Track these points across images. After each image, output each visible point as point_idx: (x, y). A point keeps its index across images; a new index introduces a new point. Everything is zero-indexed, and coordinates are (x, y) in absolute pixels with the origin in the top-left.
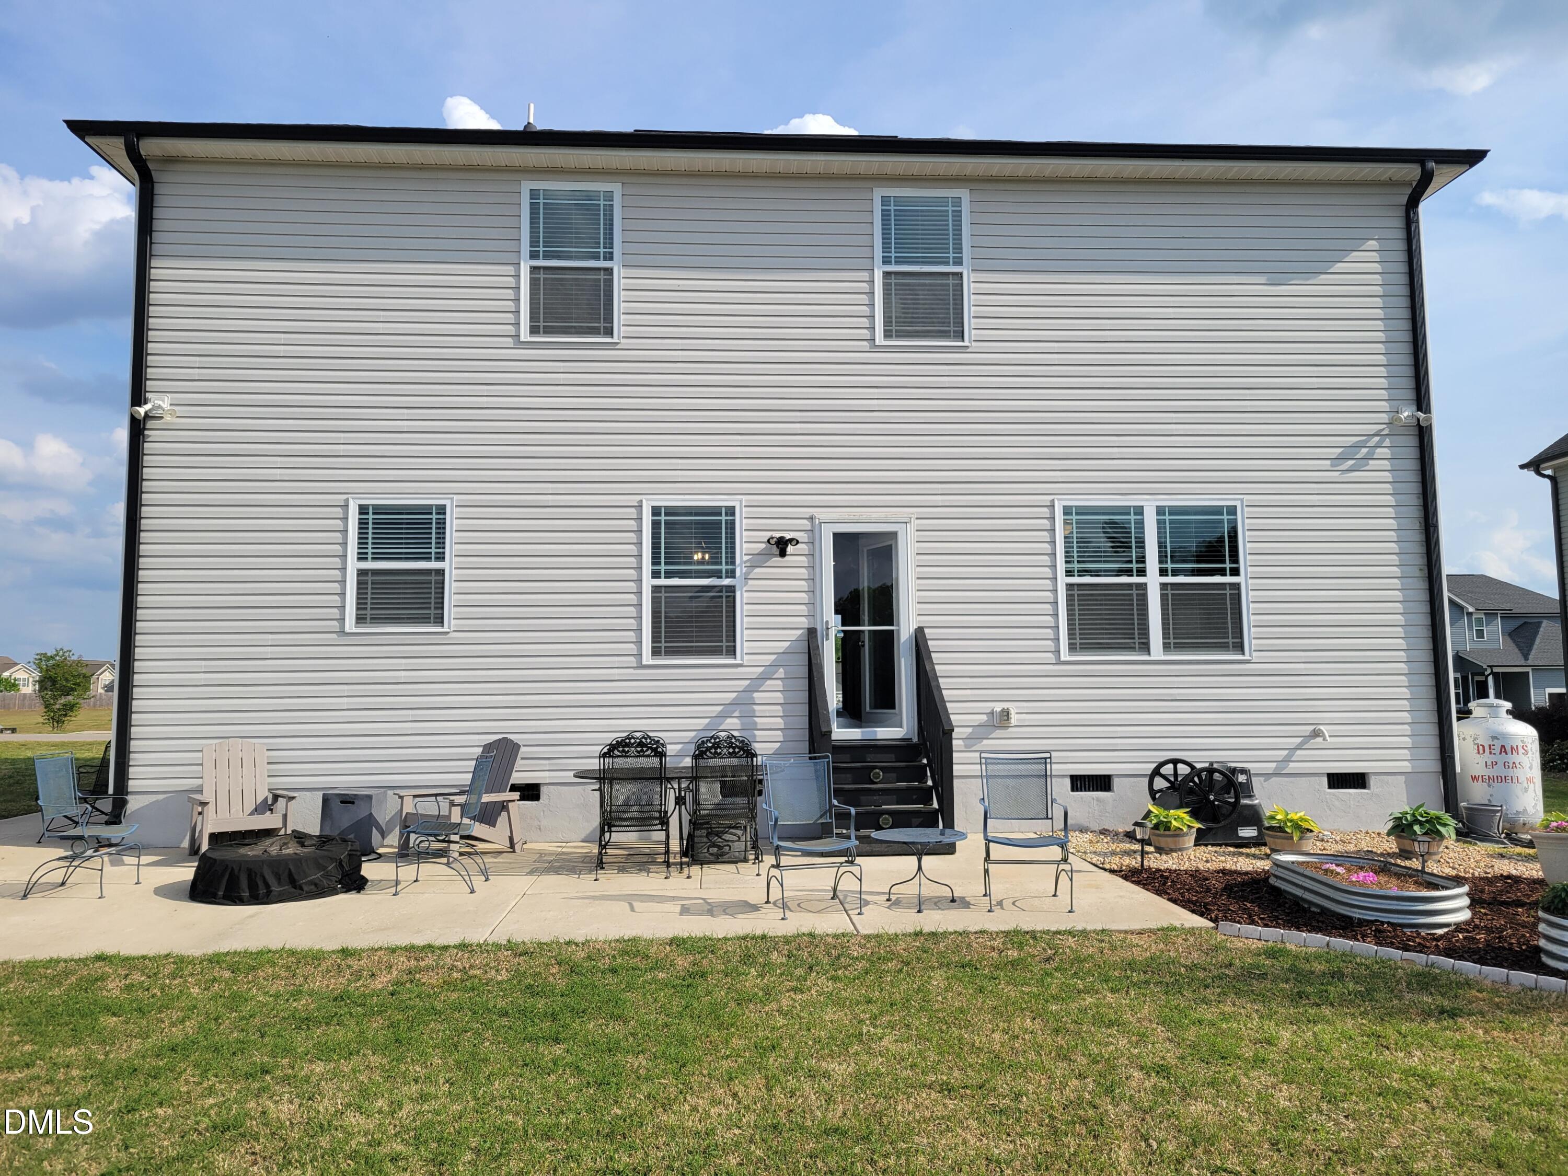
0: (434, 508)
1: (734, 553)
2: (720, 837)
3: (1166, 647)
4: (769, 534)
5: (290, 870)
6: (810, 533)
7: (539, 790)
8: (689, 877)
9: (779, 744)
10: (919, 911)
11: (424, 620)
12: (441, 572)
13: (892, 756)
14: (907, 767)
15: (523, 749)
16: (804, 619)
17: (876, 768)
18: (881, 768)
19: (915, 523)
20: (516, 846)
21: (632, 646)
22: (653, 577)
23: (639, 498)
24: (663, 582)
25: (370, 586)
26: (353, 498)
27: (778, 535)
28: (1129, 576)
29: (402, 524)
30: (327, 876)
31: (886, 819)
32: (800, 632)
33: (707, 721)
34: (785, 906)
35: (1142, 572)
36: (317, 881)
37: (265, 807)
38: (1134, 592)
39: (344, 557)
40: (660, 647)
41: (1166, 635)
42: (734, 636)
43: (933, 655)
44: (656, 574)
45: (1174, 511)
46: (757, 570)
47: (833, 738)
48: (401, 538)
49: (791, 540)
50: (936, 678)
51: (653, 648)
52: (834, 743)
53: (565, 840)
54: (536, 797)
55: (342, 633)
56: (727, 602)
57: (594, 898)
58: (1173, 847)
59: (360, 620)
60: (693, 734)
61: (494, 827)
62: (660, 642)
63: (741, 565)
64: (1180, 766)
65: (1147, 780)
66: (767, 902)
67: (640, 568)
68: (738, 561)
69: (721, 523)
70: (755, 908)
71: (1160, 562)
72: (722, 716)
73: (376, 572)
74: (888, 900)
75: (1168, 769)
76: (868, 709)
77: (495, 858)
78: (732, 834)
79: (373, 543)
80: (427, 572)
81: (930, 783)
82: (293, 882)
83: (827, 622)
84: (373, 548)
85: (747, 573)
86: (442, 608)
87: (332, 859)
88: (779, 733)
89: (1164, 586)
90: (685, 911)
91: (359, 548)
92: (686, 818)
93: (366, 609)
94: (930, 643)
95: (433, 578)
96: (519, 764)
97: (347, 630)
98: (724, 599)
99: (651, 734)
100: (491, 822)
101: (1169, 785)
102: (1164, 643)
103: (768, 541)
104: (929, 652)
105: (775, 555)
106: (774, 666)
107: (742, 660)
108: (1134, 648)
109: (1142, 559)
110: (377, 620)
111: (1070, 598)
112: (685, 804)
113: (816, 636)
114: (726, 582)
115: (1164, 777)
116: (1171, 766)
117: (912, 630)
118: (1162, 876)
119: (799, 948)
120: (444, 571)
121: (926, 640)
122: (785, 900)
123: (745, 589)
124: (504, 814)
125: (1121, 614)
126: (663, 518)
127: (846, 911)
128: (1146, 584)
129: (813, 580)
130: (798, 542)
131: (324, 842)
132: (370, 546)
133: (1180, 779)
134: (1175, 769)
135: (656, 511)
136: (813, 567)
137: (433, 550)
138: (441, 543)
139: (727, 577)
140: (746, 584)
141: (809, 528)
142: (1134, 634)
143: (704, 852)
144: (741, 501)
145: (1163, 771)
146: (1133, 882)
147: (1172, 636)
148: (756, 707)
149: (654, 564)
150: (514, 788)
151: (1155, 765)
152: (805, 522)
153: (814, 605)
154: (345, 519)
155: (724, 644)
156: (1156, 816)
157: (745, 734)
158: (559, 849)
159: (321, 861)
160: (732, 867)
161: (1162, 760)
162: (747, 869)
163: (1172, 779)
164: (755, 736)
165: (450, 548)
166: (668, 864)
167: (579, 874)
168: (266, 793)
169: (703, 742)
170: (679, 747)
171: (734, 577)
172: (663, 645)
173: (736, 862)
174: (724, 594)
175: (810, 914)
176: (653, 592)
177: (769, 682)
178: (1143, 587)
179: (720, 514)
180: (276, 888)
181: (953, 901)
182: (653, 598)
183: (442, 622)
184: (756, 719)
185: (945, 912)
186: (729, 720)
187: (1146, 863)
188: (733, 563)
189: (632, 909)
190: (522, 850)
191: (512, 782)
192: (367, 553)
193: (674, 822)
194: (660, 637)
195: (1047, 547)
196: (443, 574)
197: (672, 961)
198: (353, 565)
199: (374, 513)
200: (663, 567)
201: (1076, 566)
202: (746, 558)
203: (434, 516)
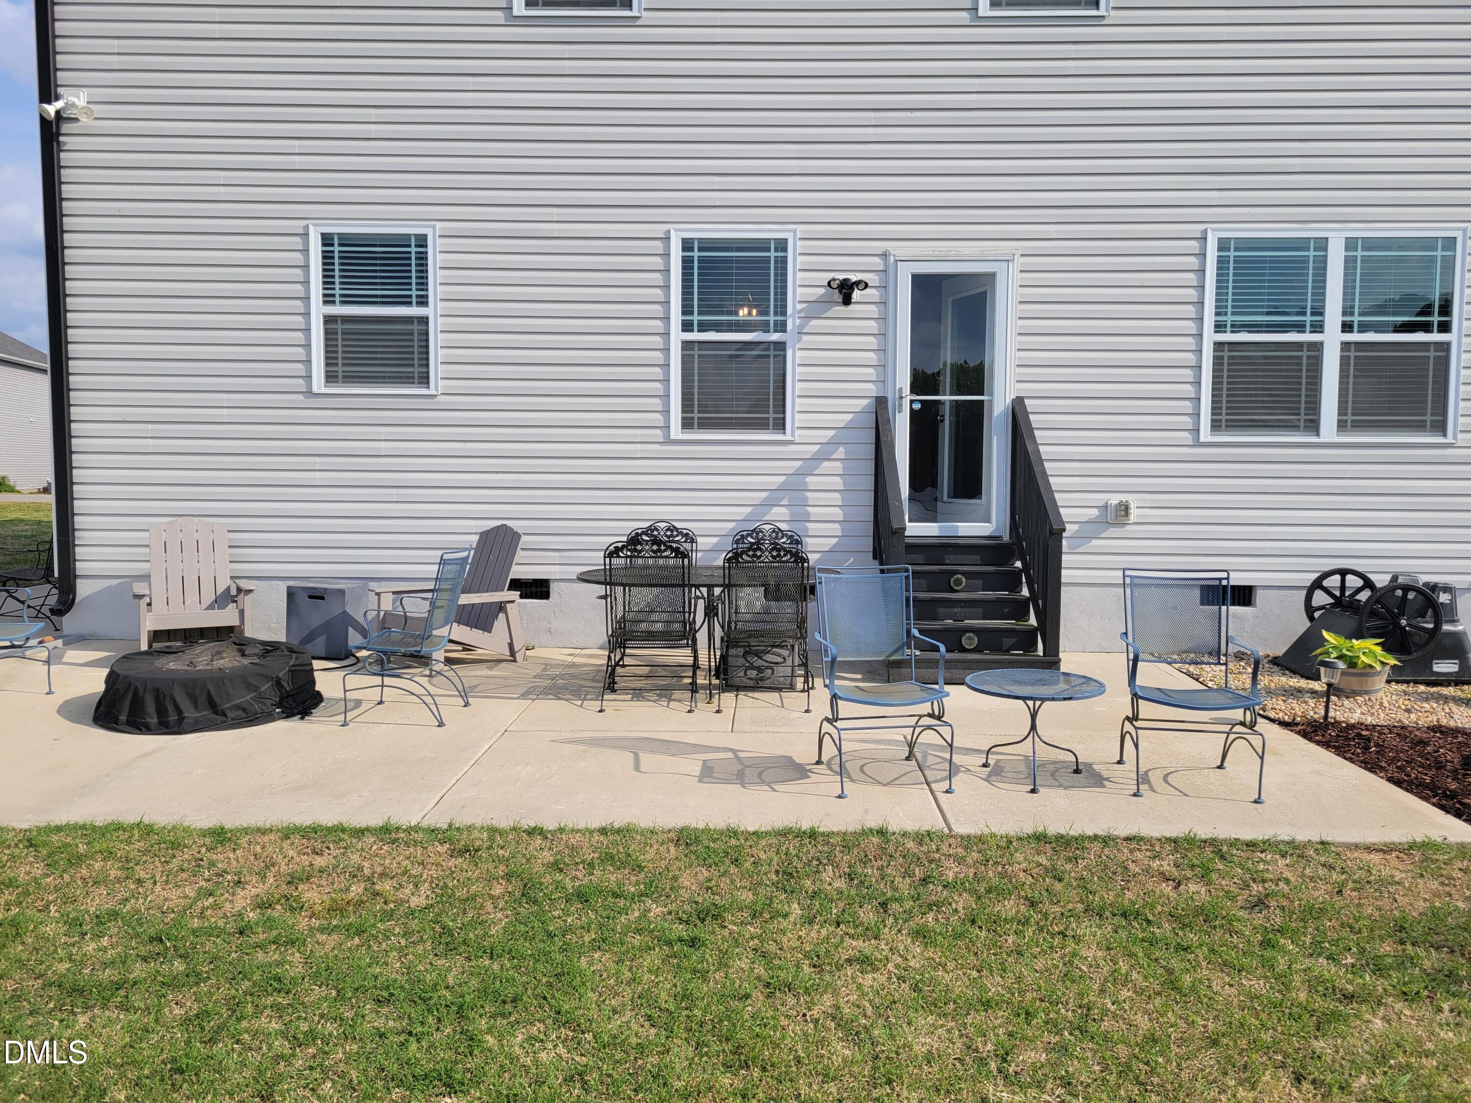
0: (413, 239)
1: (785, 300)
2: (761, 658)
3: (1342, 425)
4: (829, 276)
5: (209, 691)
6: (882, 275)
7: (548, 587)
8: (718, 711)
9: (836, 540)
10: (1033, 791)
11: (407, 379)
12: (424, 320)
13: (977, 558)
14: (997, 573)
15: (524, 538)
16: (871, 386)
17: (956, 572)
18: (964, 574)
19: (1019, 261)
20: (517, 655)
21: (658, 416)
22: (683, 331)
23: (666, 227)
24: (695, 336)
25: (340, 337)
26: (314, 225)
27: (842, 276)
28: (1299, 332)
29: (375, 258)
30: (260, 698)
31: (970, 638)
32: (865, 402)
33: (749, 509)
34: (842, 772)
35: (1318, 328)
36: (246, 706)
37: (225, 599)
38: (1305, 354)
39: (307, 299)
40: (693, 418)
41: (1342, 411)
42: (784, 406)
43: (1037, 433)
44: (687, 327)
45: (1370, 244)
46: (814, 322)
47: (906, 534)
48: (376, 277)
49: (857, 283)
50: (1041, 461)
51: (683, 418)
52: (907, 540)
53: (579, 645)
54: (545, 595)
55: (309, 393)
56: (775, 363)
57: (593, 742)
58: (1357, 688)
59: (330, 378)
60: (732, 525)
61: (490, 632)
62: (692, 412)
63: (793, 315)
64: (1349, 577)
65: (1304, 592)
66: (819, 762)
67: (667, 319)
68: (790, 311)
69: (769, 262)
70: (800, 771)
71: (1344, 314)
72: (768, 504)
73: (347, 319)
74: (985, 765)
75: (1334, 582)
76: (945, 498)
77: (490, 669)
78: (775, 654)
79: (341, 283)
80: (408, 320)
81: (1025, 592)
82: (213, 705)
83: (901, 389)
84: (341, 289)
85: (802, 326)
86: (427, 366)
87: (267, 678)
88: (837, 526)
89: (1345, 346)
90: (707, 773)
91: (324, 289)
92: (718, 632)
93: (337, 364)
94: (1032, 417)
95: (416, 327)
96: (520, 555)
97: (315, 389)
98: (772, 359)
99: (678, 525)
100: (487, 627)
101: (1333, 601)
102: (1339, 421)
103: (829, 283)
104: (1031, 430)
105: (836, 303)
106: (832, 443)
107: (793, 435)
108: (1298, 427)
109: (1319, 312)
110: (351, 378)
111: (1218, 362)
112: (717, 615)
113: (887, 407)
114: (775, 337)
115: (1327, 591)
116: (1337, 578)
117: (1008, 401)
118: (1359, 735)
119: (865, 861)
120: (427, 318)
121: (1027, 414)
122: (844, 758)
123: (797, 346)
124: (502, 616)
125: (1285, 383)
126: (696, 254)
127: (928, 785)
128: (1322, 344)
129: (885, 335)
130: (866, 286)
131: (268, 652)
132: (337, 286)
133: (1347, 593)
134: (1343, 581)
135: (687, 245)
136: (885, 319)
137: (414, 293)
138: (423, 284)
139: (776, 331)
140: (799, 340)
141: (882, 268)
142: (1299, 408)
143: (739, 676)
144: (795, 232)
145: (1325, 583)
146: (1318, 743)
147: (1350, 412)
148: (808, 494)
149: (684, 313)
150: (516, 584)
151: (1316, 575)
152: (877, 260)
153: (884, 367)
154: (306, 251)
155: (771, 415)
156: (1335, 648)
157: (795, 527)
158: (570, 659)
159: (251, 680)
160: (774, 696)
161: (1327, 569)
162: (794, 700)
163: (1337, 593)
164: (807, 529)
165: (435, 290)
166: (694, 688)
167: (585, 699)
168: (229, 582)
169: (742, 536)
170: (714, 540)
171: (785, 331)
172: (696, 415)
173: (779, 689)
174: (772, 353)
175: (878, 788)
176: (683, 349)
177: (826, 464)
178: (1318, 347)
179: (768, 250)
180: (190, 713)
181: (1077, 771)
182: (683, 356)
183: (428, 383)
184: (809, 509)
185: (1070, 792)
186: (776, 510)
187: (1331, 714)
188: (784, 313)
189: (637, 768)
190: (525, 658)
191: (512, 576)
192: (334, 295)
193: (702, 637)
194: (692, 406)
195: (1192, 294)
196: (427, 324)
197: (675, 878)
198: (318, 310)
199: (340, 245)
200: (696, 318)
201: (1229, 319)
202: (799, 307)
203: (413, 249)
